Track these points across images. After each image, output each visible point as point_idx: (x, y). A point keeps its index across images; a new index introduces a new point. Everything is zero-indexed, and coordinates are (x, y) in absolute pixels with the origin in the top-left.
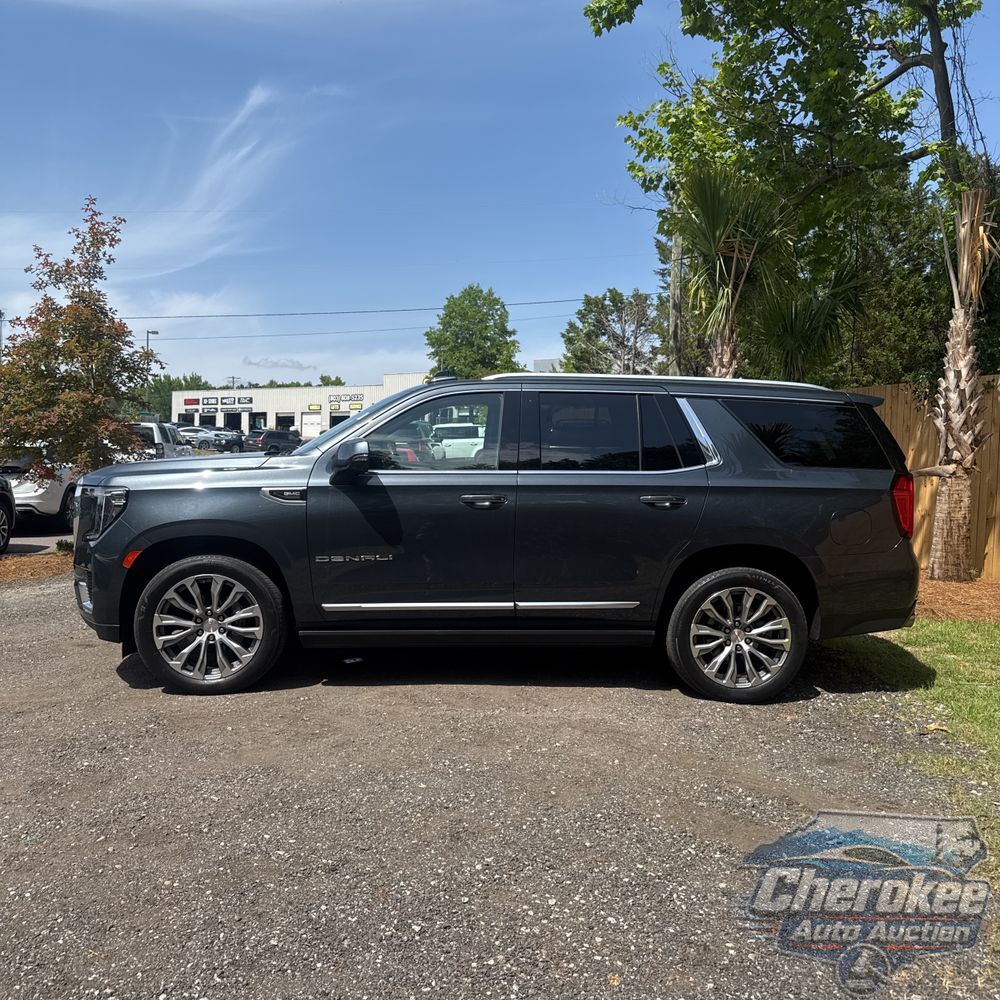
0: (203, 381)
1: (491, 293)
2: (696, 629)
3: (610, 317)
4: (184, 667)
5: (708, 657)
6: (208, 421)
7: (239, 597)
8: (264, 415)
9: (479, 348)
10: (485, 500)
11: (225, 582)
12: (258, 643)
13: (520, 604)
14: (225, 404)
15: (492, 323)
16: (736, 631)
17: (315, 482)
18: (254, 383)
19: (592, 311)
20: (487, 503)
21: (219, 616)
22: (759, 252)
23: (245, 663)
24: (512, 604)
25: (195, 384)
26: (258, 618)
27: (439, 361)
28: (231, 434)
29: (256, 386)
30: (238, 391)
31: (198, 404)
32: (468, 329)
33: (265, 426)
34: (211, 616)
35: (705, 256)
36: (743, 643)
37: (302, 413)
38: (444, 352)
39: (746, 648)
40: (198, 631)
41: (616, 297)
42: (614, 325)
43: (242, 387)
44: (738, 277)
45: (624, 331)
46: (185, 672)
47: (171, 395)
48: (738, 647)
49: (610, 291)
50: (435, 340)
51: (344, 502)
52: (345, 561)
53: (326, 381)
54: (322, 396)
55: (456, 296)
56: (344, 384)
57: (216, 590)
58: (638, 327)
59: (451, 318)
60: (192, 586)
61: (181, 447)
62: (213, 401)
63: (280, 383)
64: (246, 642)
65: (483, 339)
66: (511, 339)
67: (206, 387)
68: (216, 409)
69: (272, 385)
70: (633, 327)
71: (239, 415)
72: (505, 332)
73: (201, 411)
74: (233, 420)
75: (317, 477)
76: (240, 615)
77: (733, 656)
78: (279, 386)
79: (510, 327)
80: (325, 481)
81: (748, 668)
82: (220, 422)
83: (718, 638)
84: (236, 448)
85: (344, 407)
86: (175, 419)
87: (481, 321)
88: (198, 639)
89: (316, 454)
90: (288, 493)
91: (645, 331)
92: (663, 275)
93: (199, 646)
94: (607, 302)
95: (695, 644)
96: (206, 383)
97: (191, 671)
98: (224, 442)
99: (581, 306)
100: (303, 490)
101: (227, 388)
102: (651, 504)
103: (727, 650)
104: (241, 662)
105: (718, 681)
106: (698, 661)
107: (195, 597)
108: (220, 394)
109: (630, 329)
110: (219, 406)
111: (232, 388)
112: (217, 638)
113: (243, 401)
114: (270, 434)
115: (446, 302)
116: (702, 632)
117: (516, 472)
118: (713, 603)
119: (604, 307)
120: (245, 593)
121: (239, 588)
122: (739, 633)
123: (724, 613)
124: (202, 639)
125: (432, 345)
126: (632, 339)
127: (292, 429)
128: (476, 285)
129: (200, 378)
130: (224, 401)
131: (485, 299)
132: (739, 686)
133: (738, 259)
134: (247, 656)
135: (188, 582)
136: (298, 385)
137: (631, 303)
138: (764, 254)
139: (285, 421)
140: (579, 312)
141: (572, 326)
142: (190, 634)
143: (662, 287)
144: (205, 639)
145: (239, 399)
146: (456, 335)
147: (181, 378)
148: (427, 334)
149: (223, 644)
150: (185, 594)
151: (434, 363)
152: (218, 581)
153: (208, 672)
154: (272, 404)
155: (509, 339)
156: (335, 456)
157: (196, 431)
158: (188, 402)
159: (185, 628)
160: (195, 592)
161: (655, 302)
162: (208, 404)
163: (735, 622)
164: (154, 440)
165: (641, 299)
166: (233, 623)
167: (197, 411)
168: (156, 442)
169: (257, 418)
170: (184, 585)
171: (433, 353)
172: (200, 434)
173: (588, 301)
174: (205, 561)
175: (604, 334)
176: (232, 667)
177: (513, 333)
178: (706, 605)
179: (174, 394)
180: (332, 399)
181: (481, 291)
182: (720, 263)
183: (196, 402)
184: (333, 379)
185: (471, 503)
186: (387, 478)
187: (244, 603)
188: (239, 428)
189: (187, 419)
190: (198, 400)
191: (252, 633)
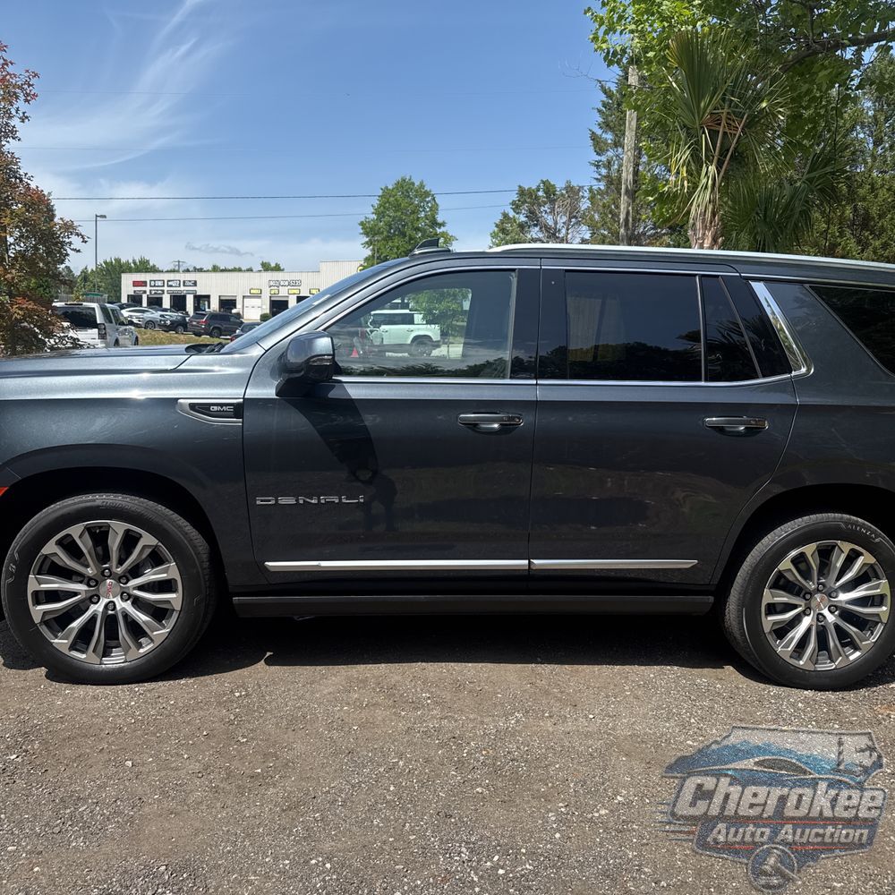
0: (151, 264)
1: (422, 186)
2: (769, 596)
3: (542, 209)
4: (73, 647)
5: (782, 631)
6: (155, 302)
7: (148, 551)
8: (208, 297)
9: (411, 239)
10: (494, 421)
11: (127, 531)
12: (175, 616)
13: (535, 561)
14: (171, 286)
15: (423, 214)
16: (818, 597)
17: (254, 392)
18: (198, 267)
19: (526, 202)
20: (496, 426)
21: (120, 578)
22: (748, 126)
23: (158, 642)
24: (526, 562)
25: (144, 267)
26: (176, 581)
27: (373, 250)
28: (176, 315)
29: (201, 270)
30: (182, 275)
31: (146, 286)
32: (401, 220)
33: (209, 308)
34: (109, 577)
35: (688, 129)
36: (826, 612)
37: (244, 297)
38: (378, 241)
39: (831, 618)
40: (92, 597)
41: (549, 189)
42: (546, 216)
43: (188, 271)
44: (723, 153)
45: (556, 223)
46: (75, 654)
47: (120, 278)
48: (820, 617)
49: (543, 182)
50: (369, 230)
51: (296, 422)
52: (298, 504)
53: (266, 267)
54: (263, 280)
55: (390, 187)
56: (283, 270)
57: (114, 543)
58: (570, 219)
59: (384, 208)
60: (80, 537)
61: (125, 327)
62: (160, 283)
63: (222, 268)
64: (159, 613)
65: (415, 230)
66: (441, 230)
67: (154, 270)
68: (163, 291)
69: (215, 269)
70: (565, 219)
71: (184, 297)
72: (435, 223)
73: (148, 293)
74: (178, 302)
75: (257, 385)
76: (151, 575)
77: (814, 628)
78: (222, 271)
79: (440, 219)
80: (269, 392)
81: (832, 644)
82: (166, 303)
83: (795, 607)
84: (180, 329)
85: (283, 293)
86: (124, 300)
87: (413, 212)
88: (93, 608)
89: (256, 352)
90: (216, 408)
91: (576, 223)
92: (598, 166)
93: (93, 619)
94: (541, 193)
95: (767, 615)
96: (154, 266)
97: (83, 652)
98: (168, 322)
99: (515, 197)
100: (238, 404)
101: (173, 271)
102: (720, 429)
103: (806, 622)
104: (152, 640)
105: (792, 661)
106: (769, 638)
107: (85, 551)
108: (166, 277)
109: (562, 220)
110: (166, 288)
111: (178, 271)
112: (118, 608)
113: (187, 283)
114: (213, 316)
115: (380, 193)
116: (778, 599)
117: (534, 382)
118: (794, 561)
119: (537, 197)
120: (156, 546)
121: (148, 540)
122: (822, 600)
123: (806, 574)
124: (98, 608)
125: (367, 234)
126: (564, 231)
127: (234, 311)
128: (408, 178)
129: (148, 261)
130: (170, 283)
131: (416, 191)
132: (820, 667)
133: (725, 133)
134: (161, 633)
135: (75, 531)
136: (240, 270)
137: (562, 195)
138: (753, 129)
139: (228, 304)
140: (513, 203)
141: (505, 215)
142: (82, 601)
143: (597, 179)
144: (101, 609)
145: (184, 282)
146: (390, 226)
147: (131, 261)
148: (362, 224)
149: (126, 616)
150: (70, 547)
151: (368, 252)
152: (118, 528)
153: (106, 653)
154: (215, 288)
155: (439, 231)
156: (283, 356)
157: (143, 311)
158: (136, 284)
159: (75, 594)
160: (85, 545)
161: (587, 194)
162: (155, 286)
163: (819, 584)
164: (96, 321)
165: (572, 192)
166: (141, 588)
167: (145, 292)
168: (98, 322)
169: (201, 300)
170: (68, 535)
171: (367, 243)
172: (146, 315)
173: (522, 192)
174: (98, 503)
175: (536, 225)
176: (140, 646)
177: (443, 224)
178: (786, 564)
179: (123, 275)
180: (272, 283)
181: (413, 184)
182: (705, 138)
183: (144, 284)
184: (273, 265)
185: (473, 426)
186: (356, 389)
187: (156, 559)
188: (185, 309)
189: (135, 300)
190: (146, 282)
191: (167, 602)
